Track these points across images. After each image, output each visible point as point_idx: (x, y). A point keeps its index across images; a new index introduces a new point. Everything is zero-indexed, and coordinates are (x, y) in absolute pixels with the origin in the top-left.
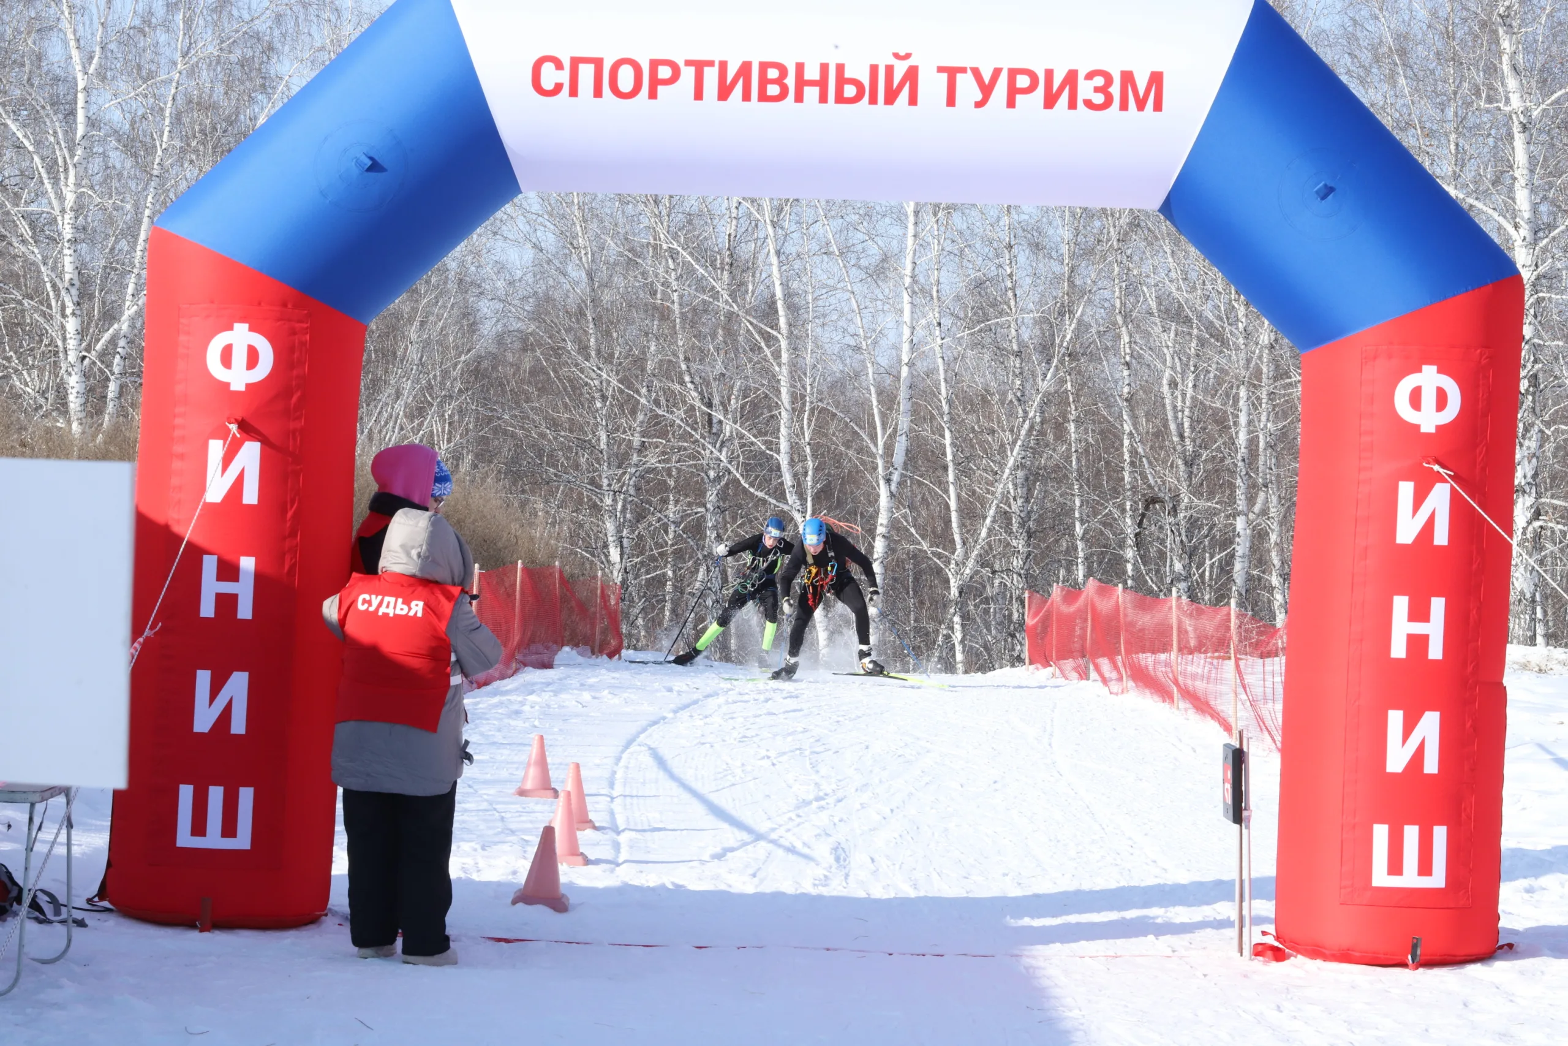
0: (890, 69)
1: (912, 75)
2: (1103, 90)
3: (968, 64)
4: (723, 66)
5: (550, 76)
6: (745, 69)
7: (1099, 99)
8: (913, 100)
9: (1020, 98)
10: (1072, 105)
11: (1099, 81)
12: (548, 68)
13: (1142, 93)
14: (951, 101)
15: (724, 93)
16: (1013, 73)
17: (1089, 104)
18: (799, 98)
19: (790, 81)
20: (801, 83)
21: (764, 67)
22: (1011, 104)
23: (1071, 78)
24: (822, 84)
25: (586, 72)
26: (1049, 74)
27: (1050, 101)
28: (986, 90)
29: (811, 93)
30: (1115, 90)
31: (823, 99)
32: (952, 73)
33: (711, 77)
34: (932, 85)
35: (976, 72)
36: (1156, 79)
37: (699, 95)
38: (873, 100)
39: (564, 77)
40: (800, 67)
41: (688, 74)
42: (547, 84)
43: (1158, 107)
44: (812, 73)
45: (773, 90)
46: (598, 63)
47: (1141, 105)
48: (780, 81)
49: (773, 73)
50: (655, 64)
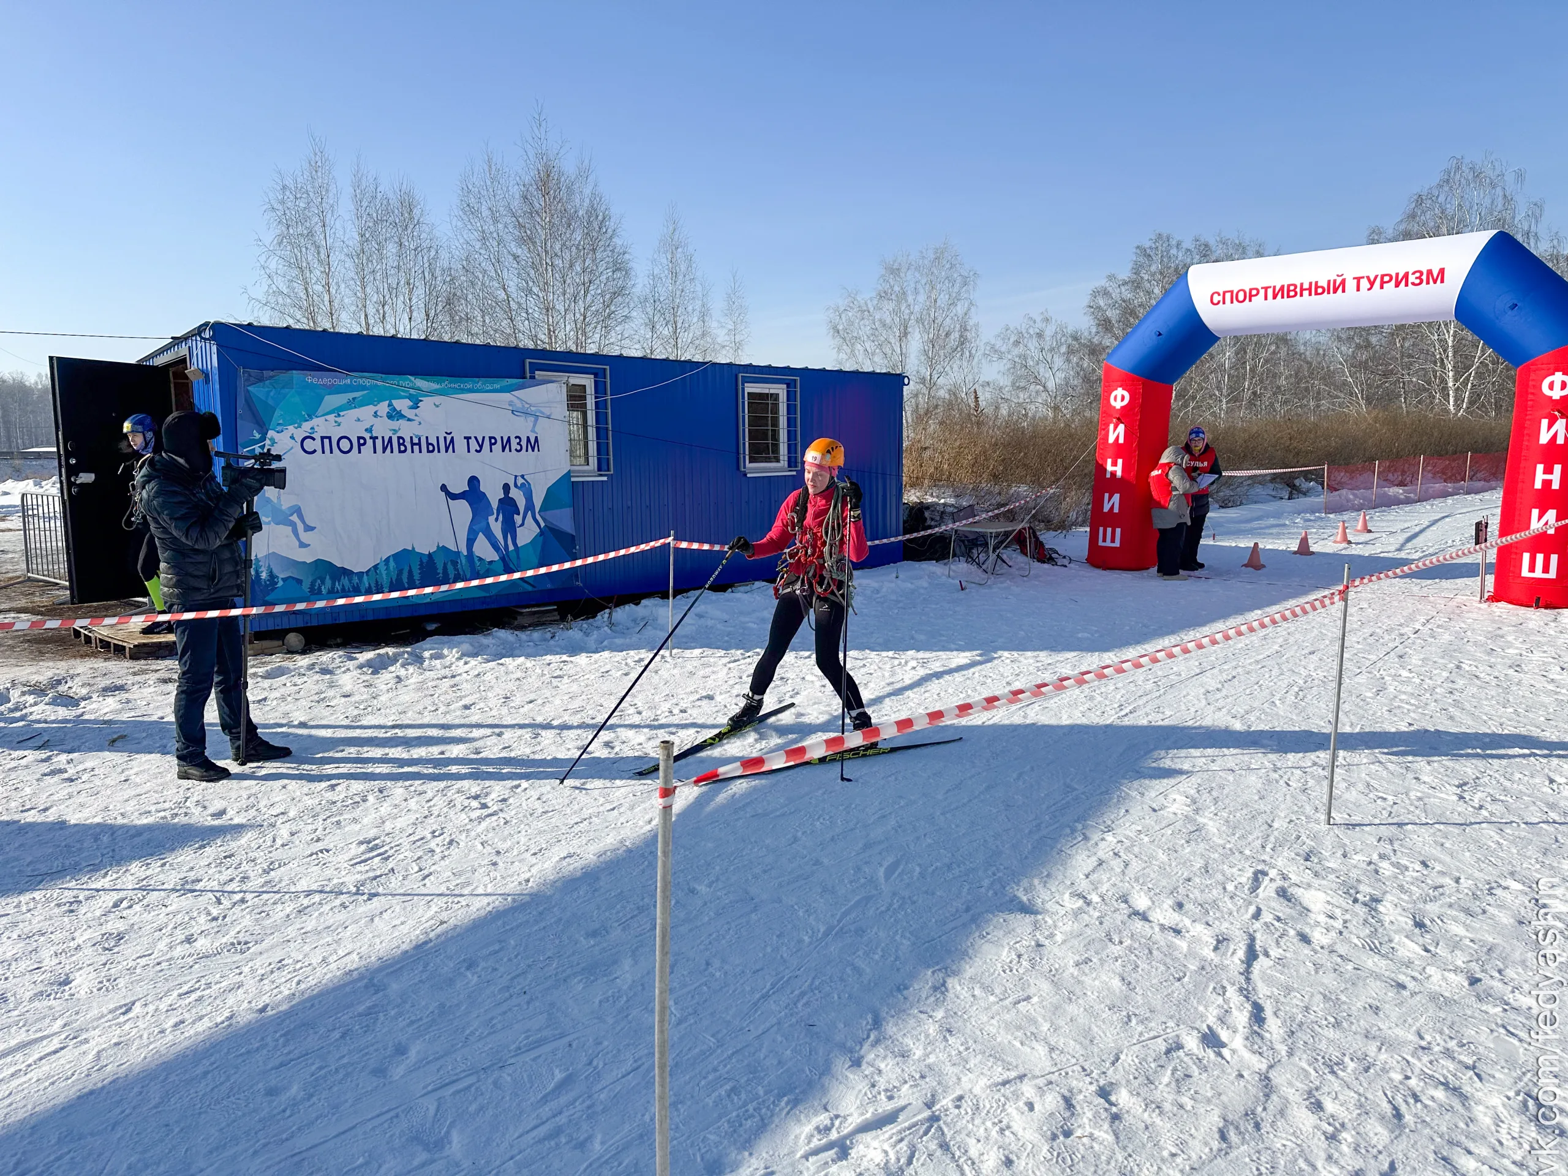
0: (1335, 281)
1: (1343, 282)
2: (1419, 278)
3: (1365, 275)
4: (1274, 287)
5: (1216, 298)
6: (1282, 287)
7: (1418, 281)
8: (1344, 291)
9: (1385, 285)
10: (1407, 285)
11: (1418, 275)
12: (1216, 296)
13: (1435, 276)
14: (1358, 289)
15: (1275, 297)
16: (1383, 276)
17: (1413, 284)
18: (1301, 295)
19: (1298, 290)
20: (1302, 290)
21: (1289, 286)
22: (1382, 287)
23: (1406, 275)
24: (1310, 289)
25: (1228, 296)
26: (1397, 274)
27: (1397, 285)
28: (1372, 284)
29: (1306, 293)
30: (1424, 277)
31: (1310, 294)
32: (1358, 279)
33: (1270, 292)
34: (1351, 285)
35: (1368, 278)
36: (1442, 271)
37: (1266, 298)
38: (1329, 293)
39: (1220, 298)
40: (1302, 285)
41: (1262, 292)
42: (1215, 301)
43: (1442, 281)
44: (1306, 286)
45: (1292, 293)
46: (1232, 292)
47: (1435, 282)
48: (1294, 290)
49: (1292, 288)
50: (1251, 290)
